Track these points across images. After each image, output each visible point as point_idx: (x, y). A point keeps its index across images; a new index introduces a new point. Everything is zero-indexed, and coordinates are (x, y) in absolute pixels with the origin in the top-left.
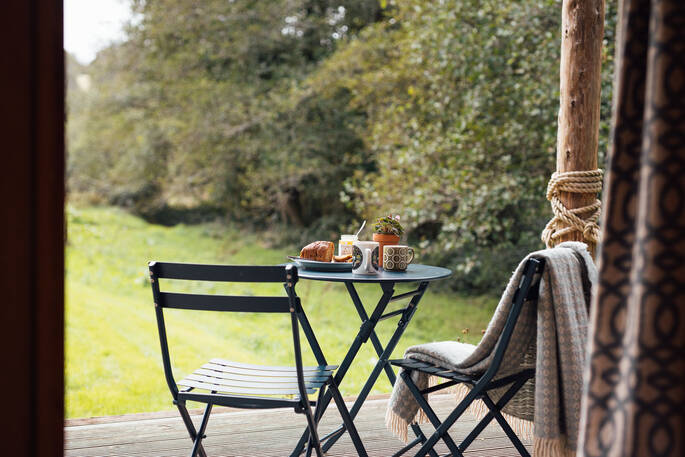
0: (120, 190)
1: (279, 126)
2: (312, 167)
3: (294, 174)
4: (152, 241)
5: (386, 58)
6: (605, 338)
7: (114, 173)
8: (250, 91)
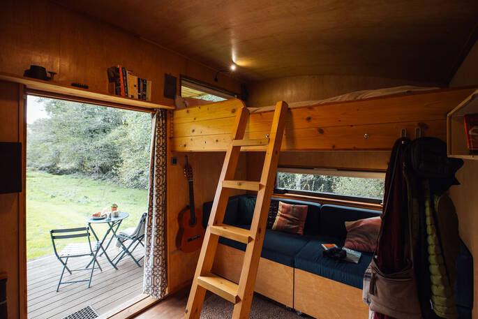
0: (43, 165)
1: (95, 150)
2: (105, 160)
3: (99, 163)
4: (54, 181)
5: (125, 134)
6: (148, 244)
7: (40, 160)
8: (86, 140)
